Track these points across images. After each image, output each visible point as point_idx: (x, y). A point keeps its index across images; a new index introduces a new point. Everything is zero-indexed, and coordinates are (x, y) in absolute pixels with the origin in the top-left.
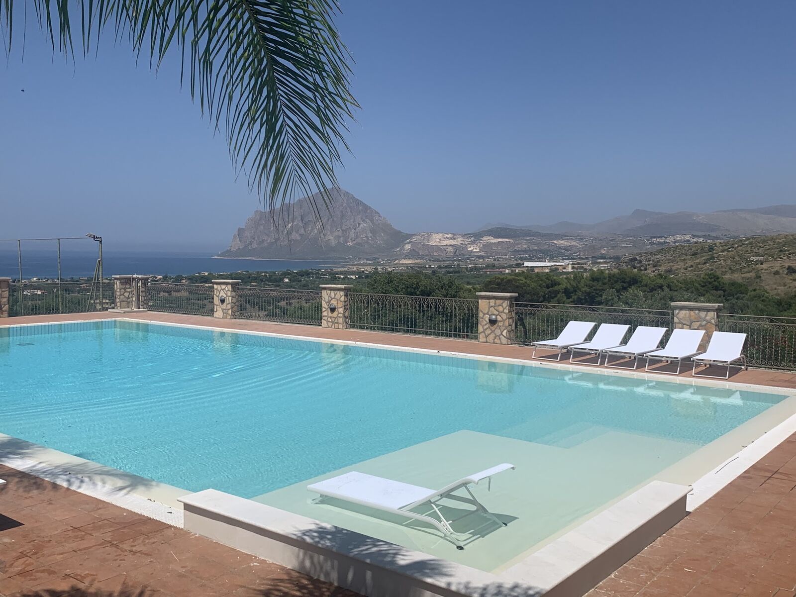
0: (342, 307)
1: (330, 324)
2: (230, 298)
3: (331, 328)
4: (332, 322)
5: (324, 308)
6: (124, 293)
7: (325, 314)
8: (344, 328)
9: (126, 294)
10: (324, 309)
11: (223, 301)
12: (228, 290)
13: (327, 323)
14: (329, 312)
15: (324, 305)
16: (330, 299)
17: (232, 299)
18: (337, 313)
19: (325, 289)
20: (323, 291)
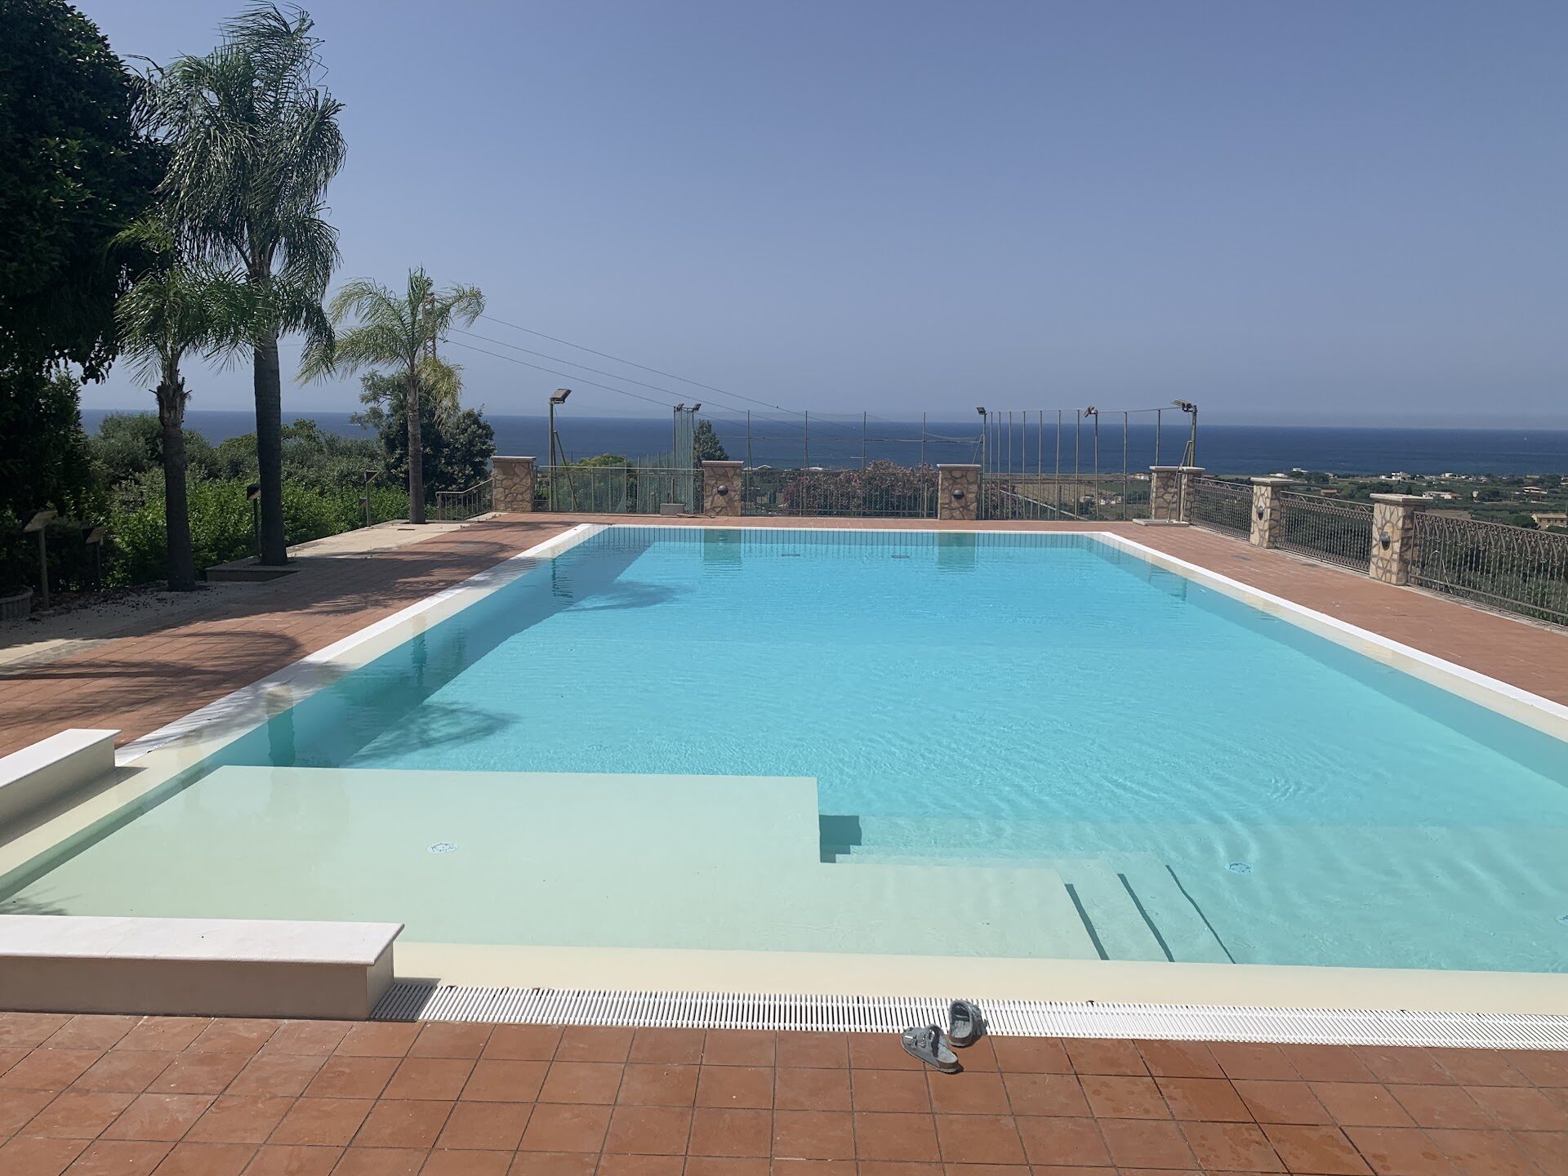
0: (1398, 541)
1: (1380, 572)
2: (1269, 510)
3: (1381, 580)
4: (1383, 568)
5: (1376, 540)
6: (1164, 494)
7: (1375, 551)
8: (1400, 583)
9: (1168, 497)
10: (1374, 542)
11: (1261, 515)
12: (1267, 497)
13: (1377, 571)
14: (1381, 547)
15: (1376, 534)
16: (1384, 522)
17: (1271, 514)
18: (1391, 552)
19: (1378, 501)
20: (1376, 505)
